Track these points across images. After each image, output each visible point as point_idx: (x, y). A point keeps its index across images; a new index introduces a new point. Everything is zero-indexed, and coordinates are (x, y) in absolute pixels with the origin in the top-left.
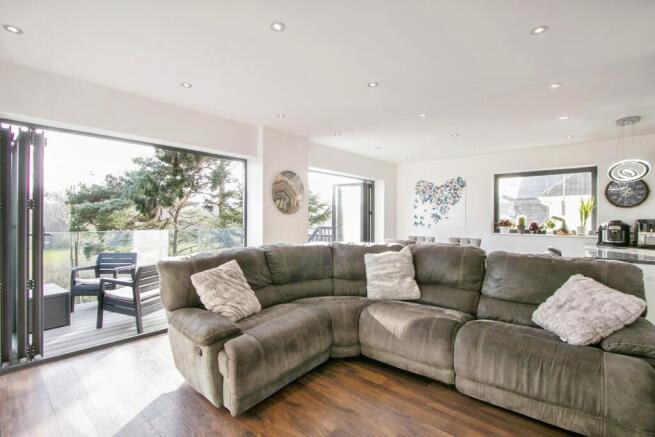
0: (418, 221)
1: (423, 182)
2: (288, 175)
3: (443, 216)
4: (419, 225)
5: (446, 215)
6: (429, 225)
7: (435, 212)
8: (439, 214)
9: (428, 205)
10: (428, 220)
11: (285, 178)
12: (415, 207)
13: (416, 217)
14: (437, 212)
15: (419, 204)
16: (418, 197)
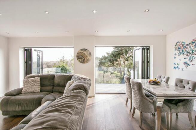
0: (176, 66)
1: (179, 42)
2: (83, 50)
3: (191, 63)
4: (177, 69)
5: (193, 63)
6: (183, 69)
7: (186, 61)
8: (188, 62)
9: (182, 57)
10: (182, 66)
11: (82, 51)
12: (175, 58)
13: (175, 64)
14: (187, 60)
15: (177, 56)
16: (176, 52)
